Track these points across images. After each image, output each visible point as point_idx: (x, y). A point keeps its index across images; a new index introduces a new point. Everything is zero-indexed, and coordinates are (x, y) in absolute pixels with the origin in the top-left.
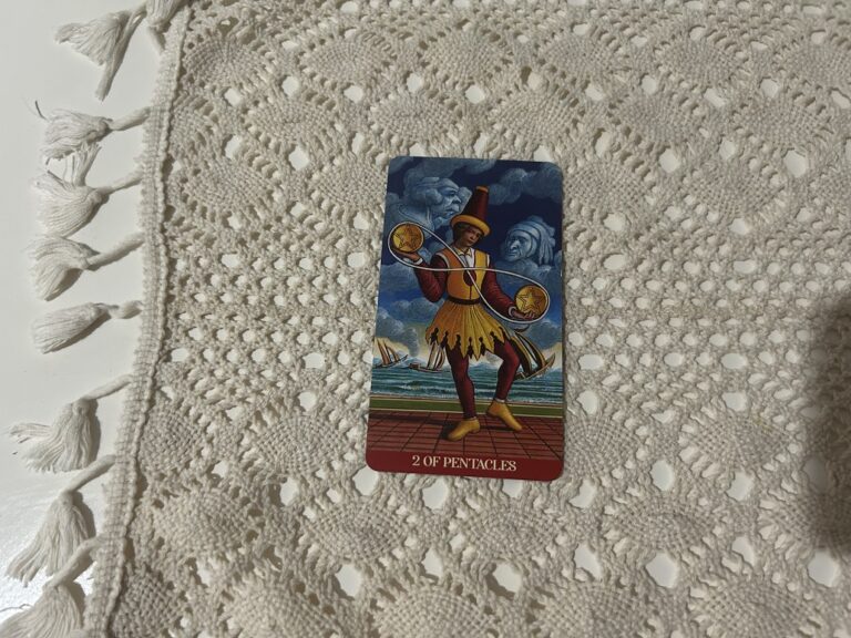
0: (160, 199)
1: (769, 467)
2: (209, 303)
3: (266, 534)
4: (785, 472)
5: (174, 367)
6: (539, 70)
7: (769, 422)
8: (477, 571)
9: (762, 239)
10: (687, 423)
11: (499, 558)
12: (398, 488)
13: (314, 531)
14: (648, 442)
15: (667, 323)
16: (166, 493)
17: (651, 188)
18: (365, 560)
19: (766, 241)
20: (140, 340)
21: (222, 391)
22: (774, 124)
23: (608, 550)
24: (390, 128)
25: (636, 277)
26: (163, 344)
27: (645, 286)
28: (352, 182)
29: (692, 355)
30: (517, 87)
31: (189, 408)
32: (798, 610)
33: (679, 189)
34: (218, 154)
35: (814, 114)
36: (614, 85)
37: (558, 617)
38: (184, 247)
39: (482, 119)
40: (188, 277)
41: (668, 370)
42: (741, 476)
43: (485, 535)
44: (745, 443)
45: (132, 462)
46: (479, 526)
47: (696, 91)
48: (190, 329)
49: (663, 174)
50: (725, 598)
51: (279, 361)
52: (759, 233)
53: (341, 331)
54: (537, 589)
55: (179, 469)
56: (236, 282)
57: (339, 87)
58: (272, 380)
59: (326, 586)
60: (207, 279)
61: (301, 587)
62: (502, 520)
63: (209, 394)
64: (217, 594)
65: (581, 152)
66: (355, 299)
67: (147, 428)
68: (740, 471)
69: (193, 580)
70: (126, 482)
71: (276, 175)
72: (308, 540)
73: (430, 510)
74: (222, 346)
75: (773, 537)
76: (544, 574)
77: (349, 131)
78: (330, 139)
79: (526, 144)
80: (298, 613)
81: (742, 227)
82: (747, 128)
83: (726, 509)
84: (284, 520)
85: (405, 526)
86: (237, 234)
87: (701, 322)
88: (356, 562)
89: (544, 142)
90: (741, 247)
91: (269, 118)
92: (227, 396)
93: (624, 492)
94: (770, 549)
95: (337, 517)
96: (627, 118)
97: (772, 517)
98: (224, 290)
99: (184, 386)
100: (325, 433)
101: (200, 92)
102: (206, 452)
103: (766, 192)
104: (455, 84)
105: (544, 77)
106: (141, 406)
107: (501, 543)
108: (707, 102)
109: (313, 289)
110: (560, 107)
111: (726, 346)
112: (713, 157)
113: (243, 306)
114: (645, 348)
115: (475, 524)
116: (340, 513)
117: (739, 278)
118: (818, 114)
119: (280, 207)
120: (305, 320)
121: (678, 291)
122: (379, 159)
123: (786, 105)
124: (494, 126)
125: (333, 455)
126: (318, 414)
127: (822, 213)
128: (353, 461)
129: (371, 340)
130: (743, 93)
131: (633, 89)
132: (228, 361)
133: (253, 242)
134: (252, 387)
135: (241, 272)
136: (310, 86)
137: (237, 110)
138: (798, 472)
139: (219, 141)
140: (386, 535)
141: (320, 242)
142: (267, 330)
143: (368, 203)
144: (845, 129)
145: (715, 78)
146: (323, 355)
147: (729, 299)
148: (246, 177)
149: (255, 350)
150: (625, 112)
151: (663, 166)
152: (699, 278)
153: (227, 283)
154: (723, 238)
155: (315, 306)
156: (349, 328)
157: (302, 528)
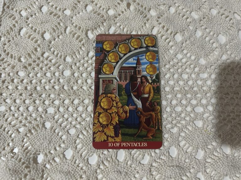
1: (209, 147)
2: (12, 90)
3: (31, 174)
4: (215, 149)
6: (133, 4)
7: (210, 131)
9: (209, 66)
10: (181, 132)
12: (79, 158)
13: (49, 173)
14: (168, 140)
15: (176, 96)
17: (171, 47)
19: (211, 66)
21: (17, 122)
22: (214, 25)
23: (153, 179)
24: (79, 24)
25: (165, 80)
27: (168, 83)
28: (65, 44)
29: (184, 107)
30: (125, 10)
31: (5, 128)
33: (181, 47)
34: (17, 34)
35: (228, 21)
36: (159, 10)
38: (4, 69)
40: (5, 80)
41: (176, 113)
42: (200, 150)
43: (109, 175)
44: (201, 139)
46: (108, 171)
47: (188, 12)
48: (6, 99)
49: (176, 43)
51: (38, 111)
52: (208, 64)
53: (60, 99)
56: (23, 82)
58: (35, 118)
60: (13, 81)
62: (116, 169)
63: (13, 123)
66: (66, 88)
68: (199, 149)
71: (38, 42)
72: (47, 176)
73: (90, 165)
74: (17, 105)
75: (210, 172)
77: (65, 26)
78: (58, 29)
79: (128, 31)
81: (203, 61)
82: (205, 26)
83: (195, 163)
84: (38, 169)
85: (81, 171)
86: (23, 64)
87: (187, 96)
89: (134, 30)
90: (202, 69)
91: (36, 21)
92: (19, 124)
93: (159, 158)
94: (209, 177)
95: (58, 168)
96: (163, 22)
97: (210, 165)
98: (18, 85)
99: (3, 120)
100: (54, 137)
101: (11, 12)
102: (11, 144)
103: (211, 49)
104: (103, 9)
105: (135, 6)
107: (115, 177)
108: (192, 17)
109: (50, 84)
110: (140, 18)
111: (196, 104)
112: (193, 36)
113: (25, 90)
114: (168, 105)
115: (106, 171)
116: (59, 166)
117: (201, 80)
118: (230, 21)
119: (39, 54)
120: (47, 95)
121: (179, 84)
122: (76, 36)
123: (219, 18)
124: (117, 24)
125: (56, 145)
126: (51, 130)
127: (230, 57)
128: (64, 147)
129: (71, 102)
130: (204, 13)
131: (166, 11)
132: (19, 111)
133: (29, 67)
134: (28, 121)
135: (25, 78)
136: (51, 9)
137: (25, 18)
138: (219, 148)
139: (18, 30)
140: (74, 174)
141: (53, 67)
142: (34, 99)
143: (71, 52)
144: (239, 27)
145: (195, 8)
146: (54, 108)
147: (198, 87)
148: (27, 43)
149: (29, 106)
150: (163, 20)
151: (176, 39)
152: (187, 80)
153: (19, 82)
154: (196, 65)
155: (51, 90)
156: (63, 98)
157: (45, 171)
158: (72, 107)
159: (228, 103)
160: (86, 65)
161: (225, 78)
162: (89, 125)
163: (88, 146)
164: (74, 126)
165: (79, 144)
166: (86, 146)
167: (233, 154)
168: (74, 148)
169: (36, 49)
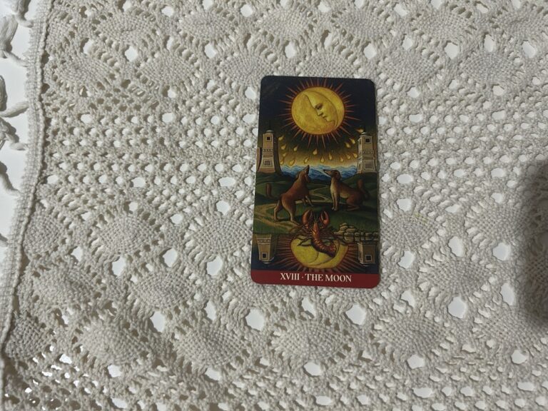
0: (39, 80)
1: (426, 246)
2: (71, 146)
3: (107, 294)
4: (435, 248)
5: (48, 186)
7: (425, 216)
8: (238, 314)
9: (426, 100)
11: (252, 306)
12: (190, 263)
13: (137, 290)
16: (41, 267)
17: (357, 69)
18: (168, 308)
19: (430, 101)
20: (25, 170)
21: (78, 202)
22: (438, 27)
23: (321, 301)
24: (191, 32)
26: (41, 173)
28: (166, 68)
30: (273, 5)
31: (58, 213)
33: (376, 69)
34: (78, 51)
37: (288, 342)
38: (56, 110)
39: (251, 26)
40: (58, 130)
42: (408, 253)
43: (245, 292)
44: (409, 232)
45: (19, 247)
46: (241, 286)
47: (388, 6)
48: (60, 163)
49: (365, 60)
50: (394, 329)
51: (115, 183)
52: (424, 97)
53: (156, 162)
54: (275, 324)
55: (50, 252)
56: (90, 133)
57: (158, 7)
58: (110, 194)
59: (144, 325)
60: (71, 131)
61: (127, 325)
63: (71, 204)
64: (72, 331)
65: (313, 46)
66: (166, 143)
67: (29, 226)
68: (407, 250)
69: (57, 322)
70: (14, 260)
71: (117, 64)
72: (133, 297)
73: (210, 276)
74: (80, 173)
75: (427, 289)
76: (279, 315)
77: (164, 35)
78: (151, 40)
79: (278, 41)
80: (123, 341)
81: (415, 93)
82: (420, 29)
83: (398, 274)
84: (119, 285)
85: (194, 286)
86: (89, 101)
88: (162, 310)
89: (290, 39)
90: (413, 106)
91: (111, 27)
92: (82, 205)
94: (424, 297)
95: (151, 281)
96: (343, 24)
97: (427, 277)
98: (81, 138)
99: (55, 199)
100: (143, 227)
102: (67, 241)
103: (431, 69)
104: (233, 4)
106: (26, 212)
107: (254, 296)
108: (395, 13)
109: (138, 135)
110: (300, 17)
111: (401, 170)
112: (398, 49)
113: (93, 147)
115: (238, 285)
116: (153, 278)
117: (412, 125)
119: (118, 83)
120: (132, 156)
122: (184, 53)
123: (446, 14)
124: (259, 30)
125: (148, 241)
126: (138, 215)
127: (465, 83)
128: (162, 245)
129: (175, 169)
130: (418, 6)
131: (349, 5)
132: (83, 183)
133: (99, 105)
134: (98, 199)
135: (93, 126)
136: (139, 7)
137: (90, 20)
138: (445, 247)
139: (78, 42)
140: (182, 292)
141: (143, 105)
142: (108, 162)
143: (175, 81)
146: (144, 178)
147: (405, 140)
148: (97, 66)
149: (100, 176)
150: (343, 20)
151: (366, 55)
152: (386, 127)
153: (83, 133)
154: (402, 101)
155: (139, 146)
156: (161, 161)
157: (130, 289)
158: (177, 176)
160: (202, 104)
162: (208, 208)
163: (205, 243)
164: (181, 210)
165: (189, 241)
166: (202, 244)
167: (469, 255)
168: (180, 246)
169: (112, 77)
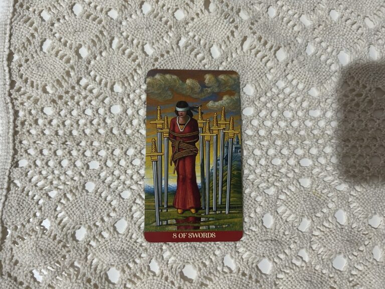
0: (7, 77)
1: (319, 215)
2: (37, 135)
3: (71, 256)
4: (325, 218)
5: (19, 169)
6: (214, 1)
7: (320, 193)
8: (176, 270)
10: (281, 194)
11: (187, 262)
12: (137, 230)
13: (95, 252)
14: (262, 204)
15: (274, 143)
16: (18, 237)
17: (270, 69)
18: (121, 265)
19: (327, 99)
21: (46, 183)
22: (334, 36)
23: (240, 258)
24: (133, 35)
25: (259, 120)
26: (13, 158)
27: (263, 124)
28: (112, 65)
29: (286, 160)
30: (201, 10)
31: (29, 191)
32: (326, 282)
33: (285, 71)
34: (38, 50)
35: (355, 31)
36: (253, 12)
38: (22, 104)
39: (182, 30)
40: (25, 121)
41: (273, 167)
42: (305, 219)
43: (180, 252)
46: (177, 247)
47: (296, 16)
48: (28, 149)
49: (277, 63)
50: (293, 278)
51: (75, 166)
52: (322, 96)
53: (108, 149)
54: (204, 277)
55: (24, 223)
56: (52, 123)
57: (104, 11)
58: (71, 176)
59: (102, 279)
60: (36, 122)
61: (89, 281)
63: (39, 184)
64: (47, 285)
65: (234, 49)
66: (115, 131)
67: (6, 203)
68: (305, 217)
69: (32, 280)
71: (71, 61)
72: (92, 257)
74: (45, 158)
75: (317, 249)
76: (208, 270)
77: (110, 36)
79: (206, 44)
82: (321, 38)
83: (297, 236)
84: (80, 248)
85: (140, 248)
86: (51, 97)
87: (291, 142)
88: (117, 266)
89: (215, 43)
90: (313, 103)
91: (66, 29)
92: (49, 185)
95: (107, 245)
96: (259, 31)
97: (318, 240)
98: (45, 128)
99: (26, 180)
100: (100, 203)
101: (27, 13)
102: (38, 214)
103: (328, 73)
104: (168, 9)
105: (216, 5)
106: (3, 191)
107: (188, 255)
108: (301, 23)
109: (92, 126)
110: (224, 23)
111: (303, 155)
112: (303, 54)
113: (56, 136)
114: (262, 156)
116: (108, 243)
117: (311, 120)
118: (357, 31)
119: (74, 80)
120: (88, 143)
121: (280, 127)
122: (127, 52)
123: (341, 26)
124: (189, 33)
125: (104, 214)
126: (95, 194)
128: (114, 217)
129: (123, 153)
130: (320, 18)
131: (263, 15)
132: (49, 166)
133: (60, 101)
134: (62, 181)
135: (54, 117)
136: (89, 10)
137: (48, 24)
138: (332, 217)
139: (38, 42)
140: (131, 253)
141: (96, 100)
142: (69, 149)
143: (120, 77)
144: (370, 39)
145: (306, 9)
146: (99, 162)
147: (306, 131)
148: (55, 63)
149: (63, 160)
150: (259, 27)
151: (277, 58)
152: (291, 120)
153: (47, 124)
155: (94, 135)
156: (112, 147)
157: (89, 251)
158: (125, 160)
159: (347, 154)
160: (143, 97)
161: (346, 117)
164: (129, 187)
165: (136, 212)
167: (350, 224)
168: (129, 217)
169: (68, 74)
